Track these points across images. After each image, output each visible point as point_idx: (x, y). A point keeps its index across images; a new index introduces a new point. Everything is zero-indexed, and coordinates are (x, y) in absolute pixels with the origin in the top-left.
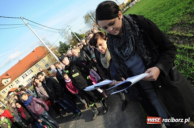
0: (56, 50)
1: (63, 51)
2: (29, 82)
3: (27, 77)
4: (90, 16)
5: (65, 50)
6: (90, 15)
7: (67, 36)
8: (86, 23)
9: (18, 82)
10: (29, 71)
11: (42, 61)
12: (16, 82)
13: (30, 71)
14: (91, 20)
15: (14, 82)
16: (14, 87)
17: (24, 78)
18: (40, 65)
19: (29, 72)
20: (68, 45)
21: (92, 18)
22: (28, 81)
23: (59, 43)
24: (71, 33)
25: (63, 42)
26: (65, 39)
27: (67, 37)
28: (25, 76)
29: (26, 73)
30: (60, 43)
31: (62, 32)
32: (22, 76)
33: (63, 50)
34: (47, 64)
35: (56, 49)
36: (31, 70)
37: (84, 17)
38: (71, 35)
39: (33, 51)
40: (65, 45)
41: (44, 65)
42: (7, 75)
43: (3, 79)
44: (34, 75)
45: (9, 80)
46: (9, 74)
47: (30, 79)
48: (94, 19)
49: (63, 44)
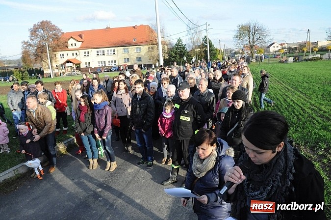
0: (166, 47)
1: (174, 55)
2: (101, 64)
3: (104, 57)
4: (249, 31)
5: (178, 56)
6: (251, 28)
7: (195, 38)
8: (236, 37)
9: (87, 55)
10: (111, 51)
11: (137, 48)
12: (85, 52)
14: (247, 38)
15: (82, 52)
16: (78, 58)
17: (98, 55)
18: (130, 52)
19: (109, 51)
20: (187, 51)
21: (251, 35)
22: (100, 63)
23: (177, 40)
24: (204, 37)
26: (190, 40)
27: (195, 40)
28: (102, 53)
29: (105, 50)
30: (179, 41)
31: (193, 27)
32: (98, 52)
33: (176, 54)
34: (140, 58)
35: (167, 45)
36: (114, 51)
37: (239, 26)
38: (202, 41)
39: (134, 27)
40: (184, 48)
41: (136, 55)
42: (80, 36)
43: (72, 38)
44: (113, 60)
45: (79, 44)
46: (83, 36)
47: (105, 62)
48: (251, 39)
49: (182, 45)
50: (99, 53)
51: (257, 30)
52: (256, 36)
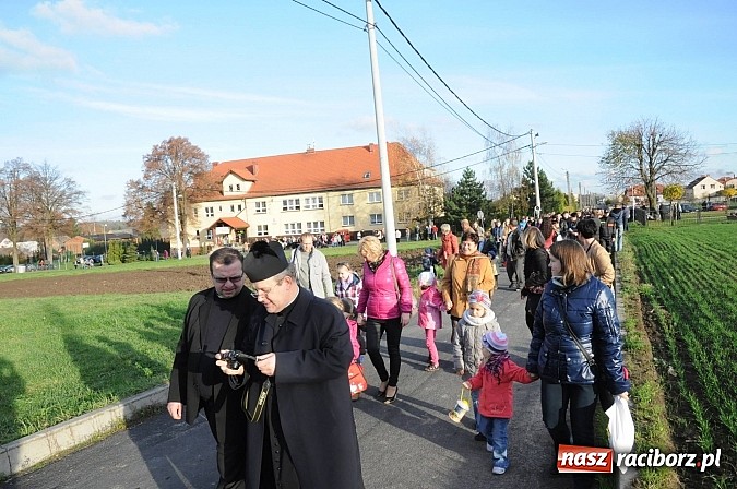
0: (437, 189)
1: (455, 207)
2: (290, 230)
3: (298, 213)
4: (640, 146)
5: (465, 209)
6: (644, 139)
7: (506, 167)
8: (607, 160)
9: (262, 209)
10: (314, 199)
11: (371, 194)
12: (258, 204)
13: (317, 200)
14: (634, 163)
15: (251, 203)
16: (242, 216)
17: (285, 209)
18: (355, 203)
19: (311, 201)
20: (488, 198)
21: (645, 156)
22: (290, 226)
23: (462, 172)
24: (527, 164)
25: (479, 178)
26: (494, 173)
27: (505, 171)
28: (294, 205)
29: (302, 197)
30: (468, 174)
31: (501, 142)
32: (285, 203)
33: (460, 206)
34: (379, 216)
35: (439, 185)
36: (321, 200)
37: (613, 134)
38: (521, 172)
39: (368, 148)
40: (479, 192)
41: (369, 210)
42: (251, 169)
43: (231, 172)
44: (319, 220)
45: (246, 187)
46: (256, 168)
47: (300, 225)
48: (646, 166)
49: (476, 185)
50: (288, 206)
51: (660, 143)
52: (659, 157)
